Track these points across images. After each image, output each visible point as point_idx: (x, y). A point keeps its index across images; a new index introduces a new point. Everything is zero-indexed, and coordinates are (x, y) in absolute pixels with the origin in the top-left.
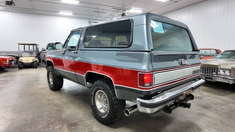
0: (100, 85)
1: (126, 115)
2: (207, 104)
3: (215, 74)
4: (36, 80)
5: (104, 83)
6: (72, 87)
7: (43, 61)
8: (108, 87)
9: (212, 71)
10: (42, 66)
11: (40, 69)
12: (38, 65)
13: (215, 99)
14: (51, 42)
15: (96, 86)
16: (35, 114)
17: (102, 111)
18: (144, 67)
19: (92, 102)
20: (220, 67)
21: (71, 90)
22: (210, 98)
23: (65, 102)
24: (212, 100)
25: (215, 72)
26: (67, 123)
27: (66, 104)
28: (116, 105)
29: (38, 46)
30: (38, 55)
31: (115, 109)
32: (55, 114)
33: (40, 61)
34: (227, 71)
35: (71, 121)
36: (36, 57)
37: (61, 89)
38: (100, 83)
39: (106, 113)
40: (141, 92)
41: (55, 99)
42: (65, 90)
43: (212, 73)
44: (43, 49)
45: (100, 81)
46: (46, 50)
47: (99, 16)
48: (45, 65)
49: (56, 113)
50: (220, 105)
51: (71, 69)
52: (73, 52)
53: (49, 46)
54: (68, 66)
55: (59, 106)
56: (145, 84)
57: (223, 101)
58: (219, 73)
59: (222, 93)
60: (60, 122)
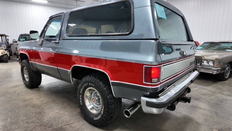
0: (91, 82)
1: (126, 116)
2: (196, 96)
3: (199, 65)
4: (8, 76)
5: (96, 79)
6: (52, 83)
7: (15, 54)
8: (101, 83)
9: (197, 62)
10: (15, 60)
11: (11, 63)
12: (9, 59)
13: (202, 90)
14: (24, 33)
15: (85, 82)
16: (7, 119)
17: (94, 112)
18: (150, 59)
19: (81, 101)
20: (204, 58)
21: (50, 87)
22: (197, 89)
23: (45, 102)
24: (200, 91)
25: (199, 63)
26: (51, 129)
27: (48, 104)
28: (111, 105)
29: (7, 38)
30: (9, 47)
31: (111, 110)
32: (34, 118)
33: (11, 55)
34: (211, 62)
35: (56, 126)
36: (5, 50)
37: (39, 86)
38: (90, 79)
39: (99, 113)
40: (146, 90)
41: (33, 99)
42: (44, 87)
43: (197, 64)
44: (14, 41)
45: (90, 76)
46: (18, 42)
47: (78, 5)
48: (18, 59)
49: (36, 117)
50: (208, 96)
51: (49, 62)
52: (54, 42)
53: (22, 37)
54: (45, 59)
55: (38, 107)
56: (153, 79)
57: (209, 91)
58: (203, 64)
59: (205, 83)
60: (41, 129)
